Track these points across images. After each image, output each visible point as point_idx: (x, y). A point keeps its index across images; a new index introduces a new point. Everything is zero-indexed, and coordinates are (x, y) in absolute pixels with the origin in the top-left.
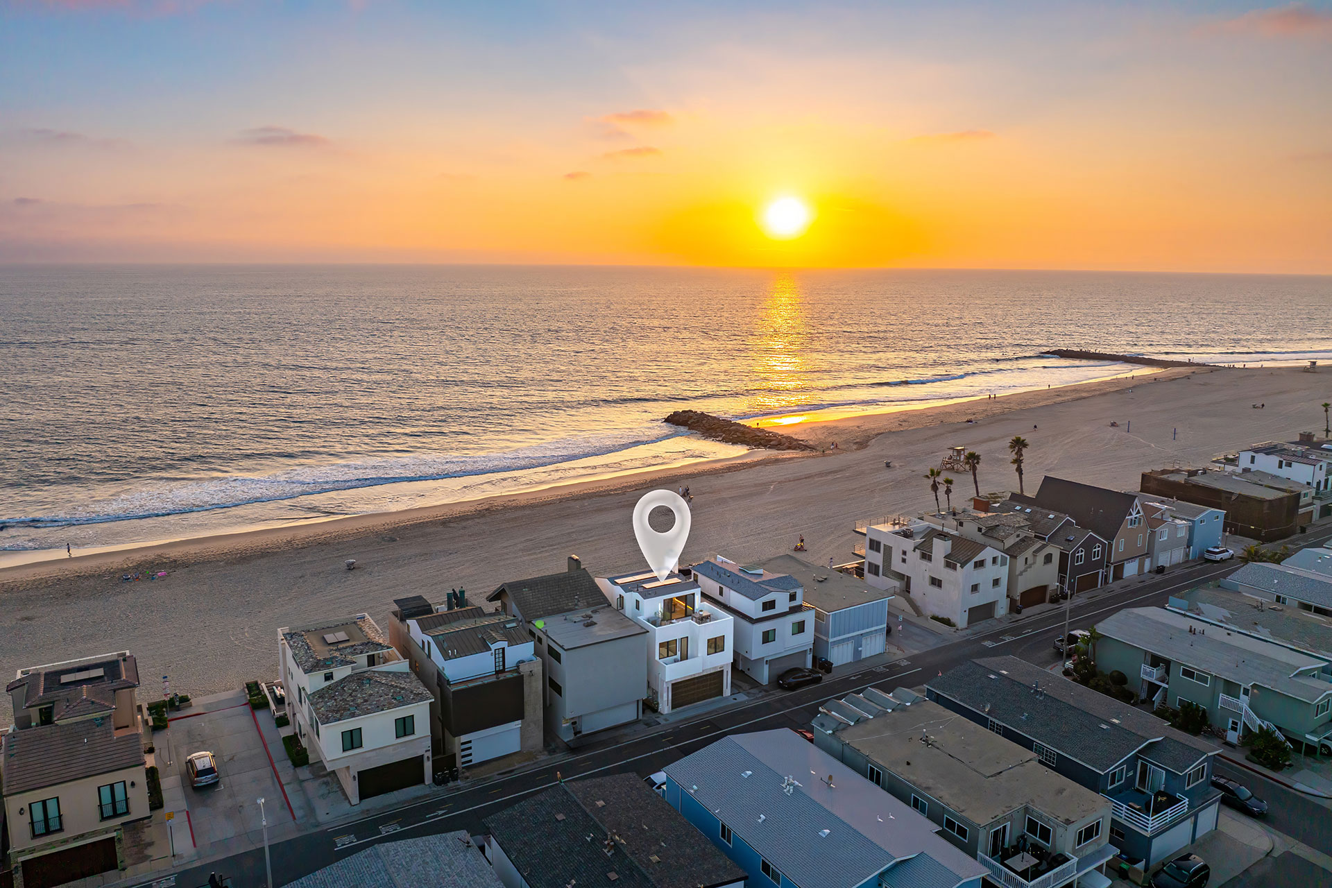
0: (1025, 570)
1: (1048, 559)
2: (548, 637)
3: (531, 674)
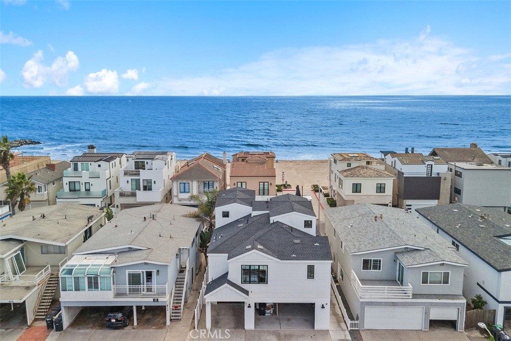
2: (456, 166)
3: (445, 179)
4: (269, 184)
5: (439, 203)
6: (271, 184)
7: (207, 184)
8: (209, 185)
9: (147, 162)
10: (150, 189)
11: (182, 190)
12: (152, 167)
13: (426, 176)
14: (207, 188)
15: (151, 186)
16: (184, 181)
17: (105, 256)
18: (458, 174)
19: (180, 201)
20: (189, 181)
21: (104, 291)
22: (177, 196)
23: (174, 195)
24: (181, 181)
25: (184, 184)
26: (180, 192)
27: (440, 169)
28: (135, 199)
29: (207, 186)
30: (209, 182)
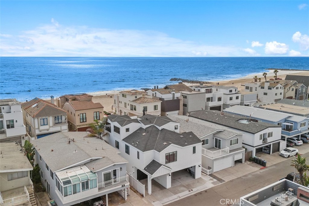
0: (287, 92)
1: (293, 90)
2: (182, 93)
3: (181, 100)
4: (100, 112)
5: (179, 111)
6: (101, 112)
7: (57, 118)
8: (58, 118)
9: (3, 108)
10: (13, 127)
11: (42, 124)
12: (11, 111)
13: (172, 99)
14: (57, 120)
15: (14, 124)
16: (43, 118)
17: (79, 168)
18: (185, 97)
19: (40, 131)
20: (47, 117)
21: (93, 189)
22: (39, 128)
23: (36, 128)
24: (41, 118)
25: (44, 119)
26: (41, 125)
27: (178, 95)
28: (5, 135)
29: (57, 119)
30: (58, 116)
